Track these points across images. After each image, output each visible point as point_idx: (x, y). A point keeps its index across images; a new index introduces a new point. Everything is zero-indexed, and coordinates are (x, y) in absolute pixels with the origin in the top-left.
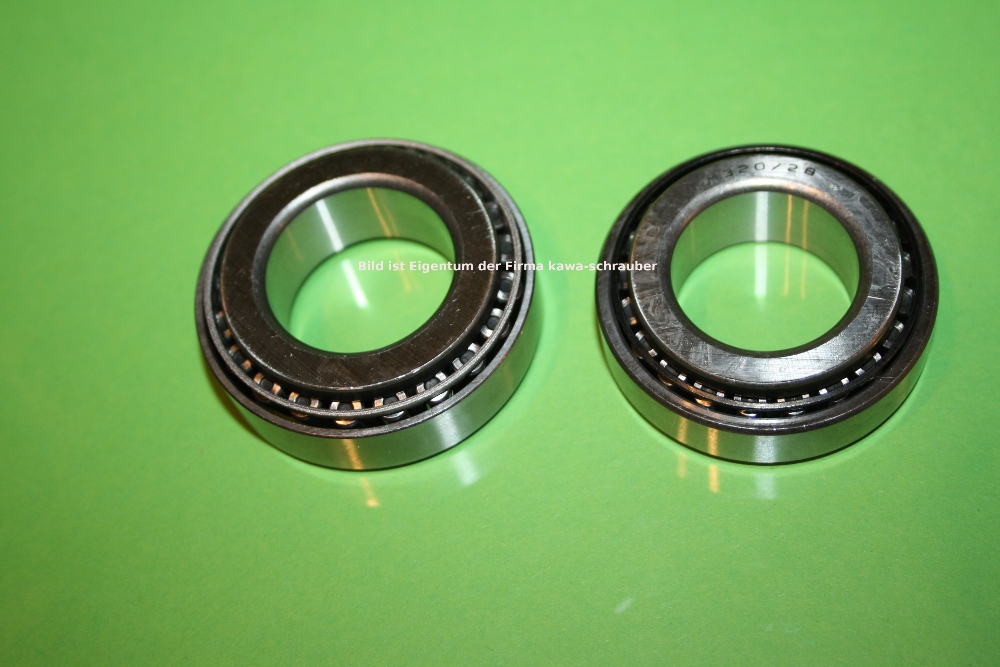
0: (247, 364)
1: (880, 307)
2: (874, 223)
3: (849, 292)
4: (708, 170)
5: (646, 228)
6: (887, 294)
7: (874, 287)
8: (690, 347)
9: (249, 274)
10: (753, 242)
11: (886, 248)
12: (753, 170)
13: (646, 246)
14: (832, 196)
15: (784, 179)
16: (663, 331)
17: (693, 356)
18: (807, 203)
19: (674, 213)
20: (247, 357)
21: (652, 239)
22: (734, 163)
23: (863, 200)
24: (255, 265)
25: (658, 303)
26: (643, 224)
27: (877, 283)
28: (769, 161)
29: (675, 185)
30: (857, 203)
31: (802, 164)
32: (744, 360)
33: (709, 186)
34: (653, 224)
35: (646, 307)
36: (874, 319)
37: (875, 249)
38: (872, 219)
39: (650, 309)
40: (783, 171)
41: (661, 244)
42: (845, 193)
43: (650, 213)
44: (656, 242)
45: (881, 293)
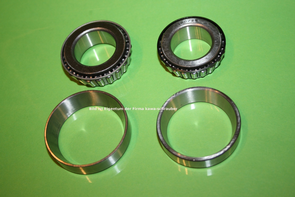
0: (69, 68)
1: (217, 45)
2: (213, 28)
3: (210, 45)
4: (174, 25)
5: (163, 39)
6: (218, 42)
7: (215, 41)
8: (178, 62)
9: (71, 47)
10: (188, 40)
11: (216, 33)
12: (184, 23)
13: (164, 43)
14: (203, 25)
15: (191, 23)
16: (172, 60)
17: (180, 63)
18: (197, 27)
19: (169, 35)
20: (69, 66)
21: (165, 41)
22: (180, 22)
23: (209, 24)
24: (72, 46)
25: (169, 54)
26: (162, 39)
27: (216, 40)
28: (187, 20)
29: (167, 29)
30: (208, 25)
31: (194, 19)
32: (191, 62)
33: (175, 28)
34: (165, 38)
35: (167, 56)
36: (217, 48)
37: (214, 33)
38: (212, 27)
39: (168, 56)
40: (190, 22)
41: (167, 42)
42: (205, 23)
43: (163, 36)
44: (166, 42)
45: (217, 42)
